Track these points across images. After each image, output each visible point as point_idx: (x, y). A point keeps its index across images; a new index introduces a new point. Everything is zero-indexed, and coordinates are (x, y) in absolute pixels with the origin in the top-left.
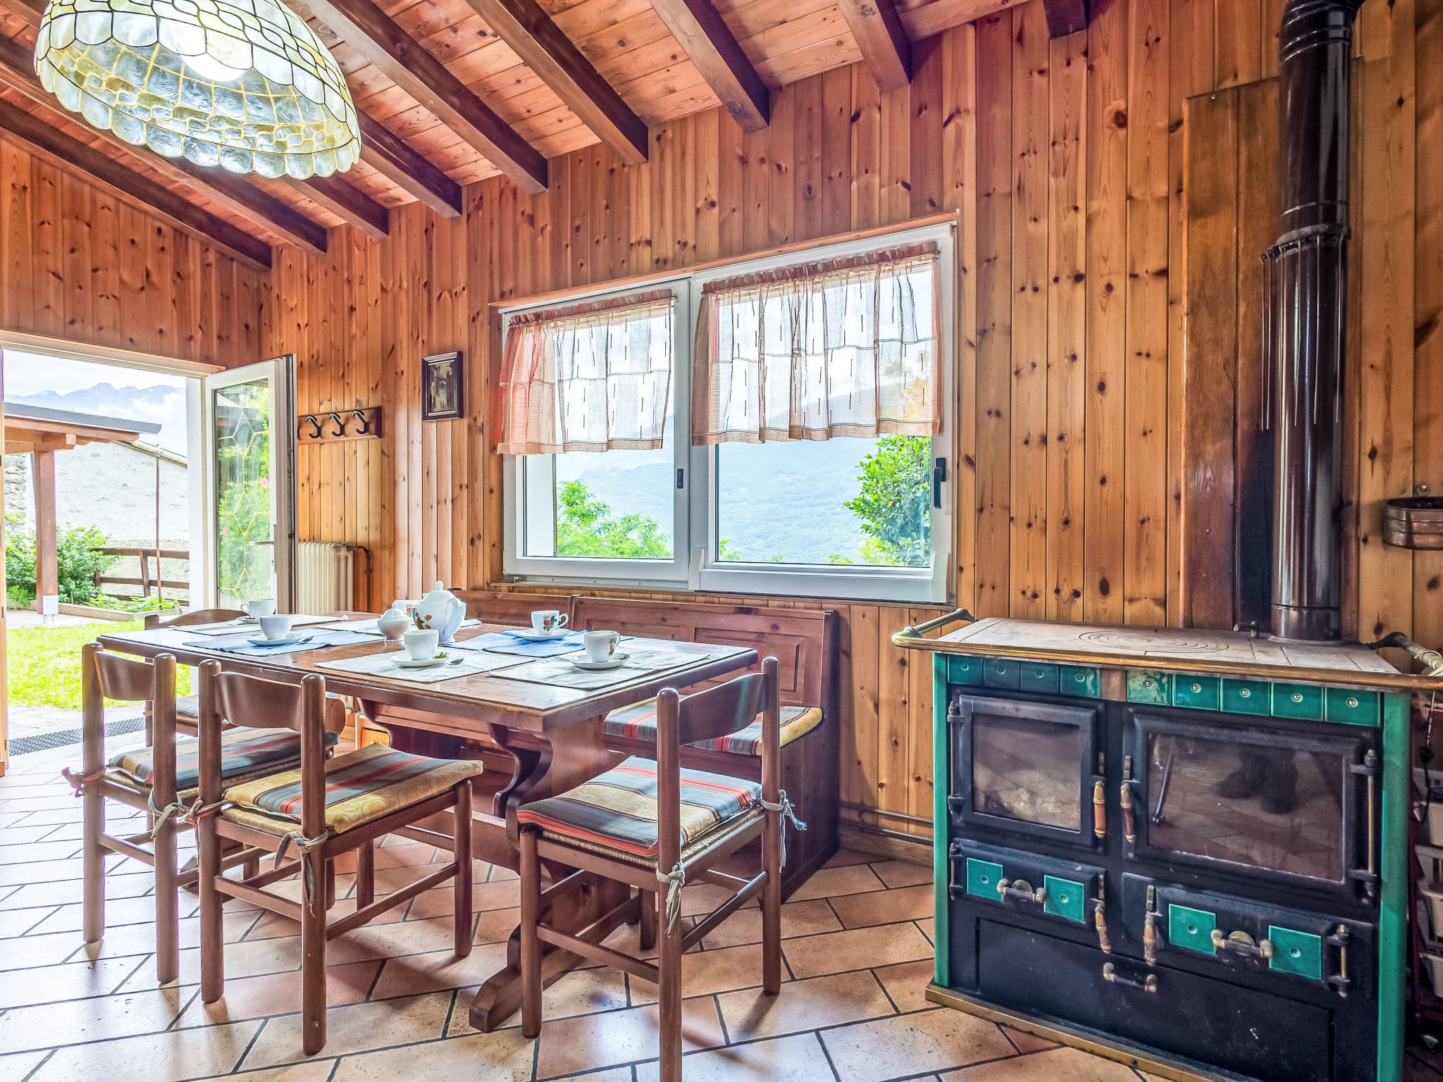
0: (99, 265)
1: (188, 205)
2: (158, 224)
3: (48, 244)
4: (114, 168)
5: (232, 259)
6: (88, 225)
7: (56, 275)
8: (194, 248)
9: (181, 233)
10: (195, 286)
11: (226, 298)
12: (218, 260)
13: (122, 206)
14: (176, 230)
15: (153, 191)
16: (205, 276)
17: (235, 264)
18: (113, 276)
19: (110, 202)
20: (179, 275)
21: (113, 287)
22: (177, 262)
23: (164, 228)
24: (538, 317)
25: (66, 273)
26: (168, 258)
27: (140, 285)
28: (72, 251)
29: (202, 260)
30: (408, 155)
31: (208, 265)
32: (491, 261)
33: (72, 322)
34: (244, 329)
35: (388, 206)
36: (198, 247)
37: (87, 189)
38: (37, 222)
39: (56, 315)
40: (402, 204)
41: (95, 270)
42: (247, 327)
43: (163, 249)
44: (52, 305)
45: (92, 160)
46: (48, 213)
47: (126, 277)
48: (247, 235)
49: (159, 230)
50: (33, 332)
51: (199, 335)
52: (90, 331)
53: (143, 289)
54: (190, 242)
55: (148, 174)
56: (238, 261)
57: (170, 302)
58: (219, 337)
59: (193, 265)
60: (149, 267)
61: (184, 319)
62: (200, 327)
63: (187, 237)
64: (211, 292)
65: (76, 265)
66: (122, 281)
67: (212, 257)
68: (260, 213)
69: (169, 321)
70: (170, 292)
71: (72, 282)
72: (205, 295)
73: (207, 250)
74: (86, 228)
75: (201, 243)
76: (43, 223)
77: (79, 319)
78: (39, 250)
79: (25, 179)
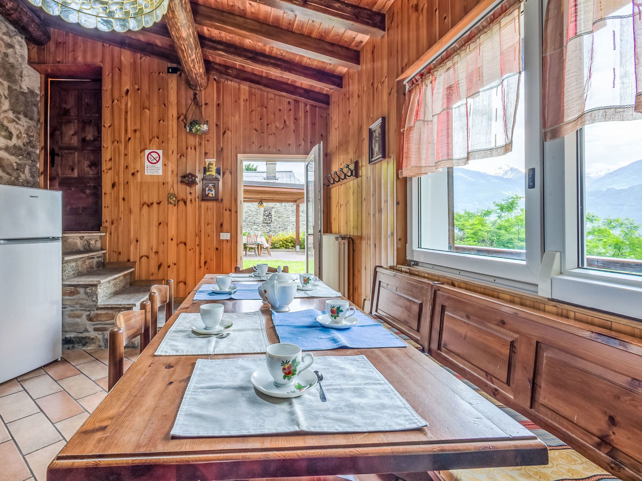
0: (269, 122)
1: (297, 87)
2: (288, 100)
3: (253, 119)
4: (271, 82)
5: (316, 107)
6: (266, 108)
7: (256, 130)
8: (302, 105)
9: (297, 101)
10: (302, 122)
11: (313, 124)
12: (311, 109)
13: (276, 96)
14: (295, 100)
15: (284, 86)
16: (306, 117)
17: (317, 108)
18: (274, 125)
19: (272, 96)
20: (296, 119)
21: (274, 130)
22: (295, 114)
23: (291, 101)
24: (422, 75)
25: (258, 129)
26: (292, 113)
27: (282, 127)
28: (261, 119)
29: (305, 109)
30: (349, 9)
31: (307, 112)
32: (397, 52)
33: (260, 147)
34: (320, 136)
35: (358, 49)
36: (303, 105)
37: (265, 93)
38: (250, 111)
39: (255, 145)
40: (364, 44)
41: (268, 125)
42: (322, 135)
43: (290, 110)
44: (254, 141)
45: (264, 81)
46: (253, 107)
47: (277, 125)
48: (319, 93)
49: (289, 102)
50: (249, 153)
51: (303, 143)
52: (266, 149)
53: (283, 128)
54: (300, 104)
55: (281, 80)
56: (318, 107)
57: (293, 131)
58: (311, 142)
59: (301, 114)
60: (285, 119)
61: (297, 137)
62: (304, 140)
63: (299, 102)
64: (307, 123)
65: (262, 124)
66: (276, 126)
67: (308, 108)
68: (312, 79)
69: (292, 140)
70: (292, 127)
71: (260, 131)
72: (306, 125)
73: (306, 105)
74: (265, 109)
75: (304, 103)
76: (252, 111)
77: (262, 145)
78: (251, 122)
79: (247, 97)
